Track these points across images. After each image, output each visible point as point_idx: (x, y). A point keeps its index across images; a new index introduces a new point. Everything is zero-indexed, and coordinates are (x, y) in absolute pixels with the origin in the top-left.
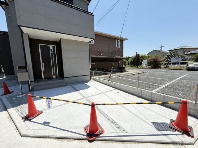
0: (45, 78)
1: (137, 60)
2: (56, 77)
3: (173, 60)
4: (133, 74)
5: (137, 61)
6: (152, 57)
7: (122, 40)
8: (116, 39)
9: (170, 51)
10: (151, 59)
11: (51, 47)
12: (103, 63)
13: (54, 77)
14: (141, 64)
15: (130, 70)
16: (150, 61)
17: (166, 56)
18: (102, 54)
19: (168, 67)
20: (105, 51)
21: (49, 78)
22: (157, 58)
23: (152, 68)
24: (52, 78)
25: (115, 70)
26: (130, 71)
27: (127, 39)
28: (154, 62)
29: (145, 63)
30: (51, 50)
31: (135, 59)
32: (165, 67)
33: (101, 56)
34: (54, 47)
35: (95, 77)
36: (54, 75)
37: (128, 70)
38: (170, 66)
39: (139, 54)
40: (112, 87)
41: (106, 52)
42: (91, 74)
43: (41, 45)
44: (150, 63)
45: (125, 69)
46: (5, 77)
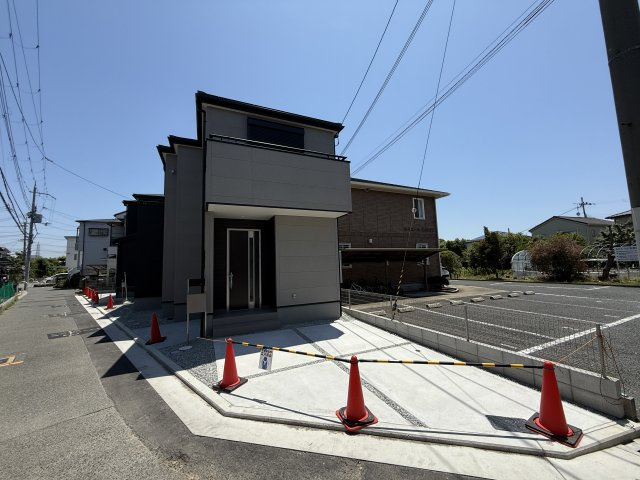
0: (232, 308)
1: (492, 251)
3: (620, 253)
4: (472, 301)
5: (492, 254)
6: (545, 243)
7: (430, 199)
8: (414, 196)
9: (615, 218)
10: (540, 251)
11: (251, 234)
12: (374, 264)
13: (251, 304)
14: (508, 265)
16: (538, 257)
17: (602, 238)
18: (371, 241)
19: (612, 276)
20: (381, 231)
21: (240, 308)
22: (563, 247)
23: (551, 280)
24: (247, 307)
25: (416, 286)
26: (466, 289)
27: (444, 195)
29: (520, 260)
30: (251, 239)
31: (482, 249)
32: (600, 278)
33: (371, 245)
34: (256, 234)
35: (354, 309)
36: (251, 300)
37: (458, 287)
38: (622, 273)
39: (494, 234)
41: (383, 235)
42: (343, 300)
43: (231, 232)
44: (539, 263)
45: (448, 284)
46: (127, 302)
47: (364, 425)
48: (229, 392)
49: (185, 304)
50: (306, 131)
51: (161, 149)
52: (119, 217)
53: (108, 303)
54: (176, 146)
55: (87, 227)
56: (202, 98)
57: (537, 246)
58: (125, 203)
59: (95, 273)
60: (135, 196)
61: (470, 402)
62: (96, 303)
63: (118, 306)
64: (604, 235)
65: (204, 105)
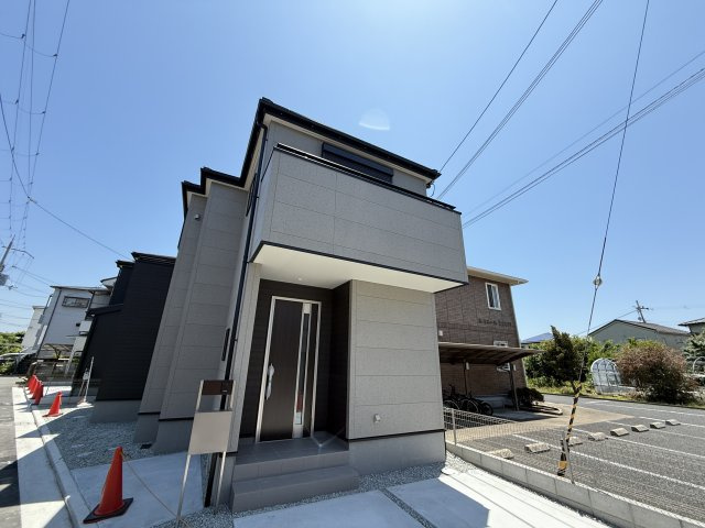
1: (566, 357)
2: (306, 433)
4: (613, 434)
5: (565, 364)
7: (505, 285)
8: (486, 280)
9: (690, 325)
10: (632, 360)
11: (307, 309)
12: (447, 367)
13: (298, 428)
14: (585, 375)
16: (631, 368)
17: (690, 348)
18: (441, 333)
20: (452, 321)
21: (278, 436)
22: (662, 356)
23: (651, 400)
24: (290, 435)
27: (522, 282)
28: (652, 370)
29: (601, 372)
30: (306, 316)
31: (552, 353)
33: (441, 339)
34: (314, 308)
39: (565, 336)
41: (454, 327)
43: (277, 302)
45: (541, 399)
46: (84, 405)
50: (395, 174)
51: (187, 187)
52: (107, 283)
53: (54, 405)
54: (209, 181)
57: (620, 355)
58: (119, 263)
59: (54, 355)
60: (134, 255)
62: (37, 401)
63: (66, 411)
64: (695, 345)
65: (268, 118)
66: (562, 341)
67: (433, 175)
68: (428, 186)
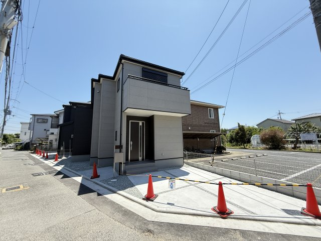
0: (130, 161)
1: (242, 135)
2: (143, 159)
3: (303, 137)
5: (241, 137)
6: (267, 131)
7: (216, 109)
8: (208, 107)
9: (296, 120)
10: (265, 135)
11: (141, 124)
12: (192, 140)
13: (140, 158)
14: (249, 141)
15: (234, 152)
16: (264, 138)
17: (291, 129)
18: (190, 128)
19: (298, 147)
20: (194, 123)
21: (134, 161)
22: (275, 133)
23: (270, 149)
24: (138, 160)
25: (210, 151)
27: (223, 107)
28: (272, 138)
29: (255, 140)
30: (141, 126)
31: (237, 133)
32: (293, 148)
33: (190, 130)
34: (143, 123)
35: (190, 161)
36: (140, 156)
37: (231, 152)
38: (302, 146)
39: (243, 126)
40: (218, 174)
41: (195, 126)
43: (131, 122)
44: (264, 141)
45: (225, 150)
47: (229, 214)
48: (152, 201)
49: (113, 158)
50: (168, 75)
51: (93, 80)
52: (56, 113)
53: (55, 158)
54: (102, 79)
55: (36, 118)
56: (122, 57)
57: (263, 133)
58: (64, 106)
59: (41, 142)
60: (70, 103)
61: (268, 204)
62: (47, 158)
63: (60, 160)
64: (292, 128)
65: (123, 61)
66: (241, 128)
67: (182, 74)
68: (181, 78)
